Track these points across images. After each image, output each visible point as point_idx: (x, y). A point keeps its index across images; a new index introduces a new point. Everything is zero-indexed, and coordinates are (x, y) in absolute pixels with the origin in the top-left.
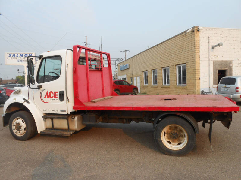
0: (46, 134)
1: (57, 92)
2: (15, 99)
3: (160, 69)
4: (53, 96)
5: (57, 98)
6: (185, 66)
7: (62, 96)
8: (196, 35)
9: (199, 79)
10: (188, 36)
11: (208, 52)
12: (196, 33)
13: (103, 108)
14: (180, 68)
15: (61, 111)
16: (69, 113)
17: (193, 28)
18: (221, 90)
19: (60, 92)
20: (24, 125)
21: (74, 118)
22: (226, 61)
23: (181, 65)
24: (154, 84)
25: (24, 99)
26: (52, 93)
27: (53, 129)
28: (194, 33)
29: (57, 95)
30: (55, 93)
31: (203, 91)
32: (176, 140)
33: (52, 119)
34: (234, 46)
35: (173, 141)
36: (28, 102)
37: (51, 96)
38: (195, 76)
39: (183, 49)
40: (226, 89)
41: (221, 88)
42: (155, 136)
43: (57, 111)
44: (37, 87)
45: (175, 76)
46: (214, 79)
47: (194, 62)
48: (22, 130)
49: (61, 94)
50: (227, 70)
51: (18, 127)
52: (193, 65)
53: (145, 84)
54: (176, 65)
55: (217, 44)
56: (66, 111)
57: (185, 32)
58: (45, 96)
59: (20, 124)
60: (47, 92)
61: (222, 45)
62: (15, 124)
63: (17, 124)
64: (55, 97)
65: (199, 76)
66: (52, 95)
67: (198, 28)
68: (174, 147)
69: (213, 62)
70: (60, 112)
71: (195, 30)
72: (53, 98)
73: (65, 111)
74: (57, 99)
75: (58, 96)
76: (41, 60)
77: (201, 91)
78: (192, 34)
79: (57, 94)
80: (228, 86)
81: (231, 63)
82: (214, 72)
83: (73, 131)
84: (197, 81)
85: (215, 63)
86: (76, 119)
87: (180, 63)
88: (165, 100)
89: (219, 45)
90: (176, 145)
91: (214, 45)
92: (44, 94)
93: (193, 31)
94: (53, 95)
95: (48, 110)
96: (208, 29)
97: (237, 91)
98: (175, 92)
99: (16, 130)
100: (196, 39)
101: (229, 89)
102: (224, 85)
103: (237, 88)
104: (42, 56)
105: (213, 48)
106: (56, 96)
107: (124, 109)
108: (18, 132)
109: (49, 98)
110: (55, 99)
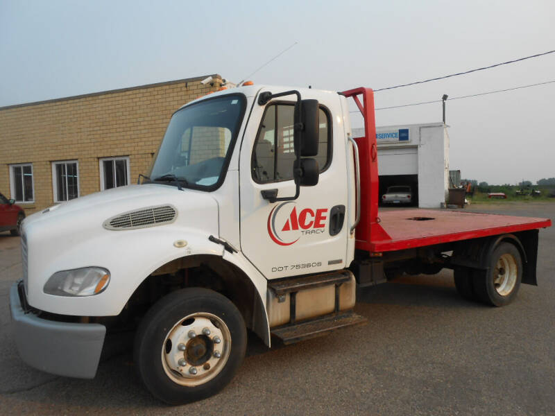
1: (325, 210)
2: (181, 245)
3: (89, 160)
4: (312, 223)
5: (323, 226)
15: (330, 263)
16: (348, 266)
19: (333, 209)
20: (221, 337)
24: (61, 199)
25: (212, 239)
26: (308, 214)
27: (293, 324)
29: (324, 218)
30: (319, 211)
33: (293, 296)
37: (307, 223)
43: (319, 264)
48: (215, 356)
56: (344, 261)
57: (186, 82)
58: (288, 222)
59: (212, 334)
60: (294, 211)
64: (317, 225)
66: (309, 219)
67: (224, 81)
70: (326, 268)
71: (216, 83)
72: (311, 228)
73: (340, 261)
74: (322, 229)
76: (264, 107)
78: (207, 90)
79: (323, 214)
83: (348, 311)
93: (212, 84)
94: (313, 219)
95: (289, 268)
99: (186, 369)
106: (322, 222)
108: (200, 370)
109: (297, 228)
110: (316, 229)
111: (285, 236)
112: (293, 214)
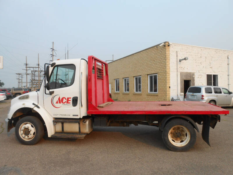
0: (58, 137)
1: (70, 98)
2: (24, 104)
3: (132, 77)
4: (65, 102)
5: (70, 103)
6: (156, 76)
7: (75, 101)
8: (167, 49)
9: (170, 87)
10: (160, 49)
11: (176, 64)
12: (167, 47)
13: (117, 113)
14: (151, 77)
15: (73, 115)
16: (81, 117)
17: (165, 43)
18: (189, 98)
19: (73, 98)
20: (33, 130)
21: (86, 122)
22: (190, 73)
23: (153, 75)
24: (125, 91)
25: (33, 104)
26: (64, 99)
27: (63, 133)
28: (165, 48)
29: (70, 100)
30: (68, 98)
31: (173, 98)
32: (179, 139)
33: (63, 123)
34: (196, 60)
35: (176, 140)
36: (38, 107)
37: (64, 101)
38: (166, 85)
39: (155, 61)
40: (193, 97)
41: (189, 96)
42: (163, 136)
43: (69, 115)
44: (49, 93)
45: (147, 84)
46: (181, 88)
47: (165, 73)
48: (31, 135)
49: (75, 100)
50: (190, 80)
51: (27, 132)
52: (164, 75)
53: (117, 91)
54: (148, 75)
55: (183, 58)
56: (79, 116)
57: (157, 46)
58: (57, 101)
59: (29, 129)
60: (59, 98)
61: (188, 59)
62: (23, 129)
63: (25, 128)
64: (68, 102)
65: (169, 85)
66: (64, 100)
67: (169, 44)
68: (177, 144)
69: (180, 73)
70: (72, 117)
71: (166, 45)
72: (66, 103)
73: (77, 116)
75: (71, 102)
76: (53, 67)
77: (171, 98)
78: (163, 48)
79: (69, 99)
80: (195, 94)
81: (193, 74)
82: (181, 82)
83: (85, 134)
84: (167, 89)
85: (181, 74)
86: (87, 122)
87: (153, 73)
88: (162, 105)
89: (185, 59)
90: (179, 143)
91: (181, 59)
92: (56, 99)
93: (165, 46)
94: (66, 101)
95: (59, 115)
96: (176, 45)
97: (203, 99)
98: (146, 98)
99: (24, 135)
100: (167, 53)
101: (195, 96)
102: (191, 94)
103: (203, 96)
104: (55, 63)
105: (180, 61)
106: (69, 102)
107: (138, 113)
108: (26, 137)
109: (61, 103)
110: (67, 104)
111: (57, 105)
112: (59, 99)
